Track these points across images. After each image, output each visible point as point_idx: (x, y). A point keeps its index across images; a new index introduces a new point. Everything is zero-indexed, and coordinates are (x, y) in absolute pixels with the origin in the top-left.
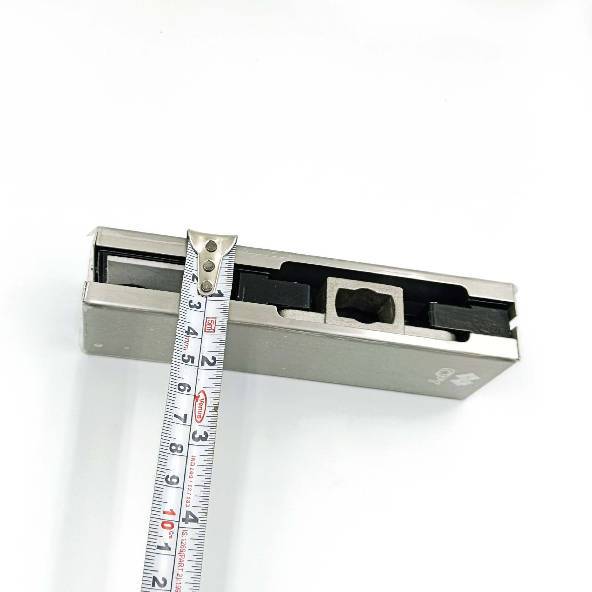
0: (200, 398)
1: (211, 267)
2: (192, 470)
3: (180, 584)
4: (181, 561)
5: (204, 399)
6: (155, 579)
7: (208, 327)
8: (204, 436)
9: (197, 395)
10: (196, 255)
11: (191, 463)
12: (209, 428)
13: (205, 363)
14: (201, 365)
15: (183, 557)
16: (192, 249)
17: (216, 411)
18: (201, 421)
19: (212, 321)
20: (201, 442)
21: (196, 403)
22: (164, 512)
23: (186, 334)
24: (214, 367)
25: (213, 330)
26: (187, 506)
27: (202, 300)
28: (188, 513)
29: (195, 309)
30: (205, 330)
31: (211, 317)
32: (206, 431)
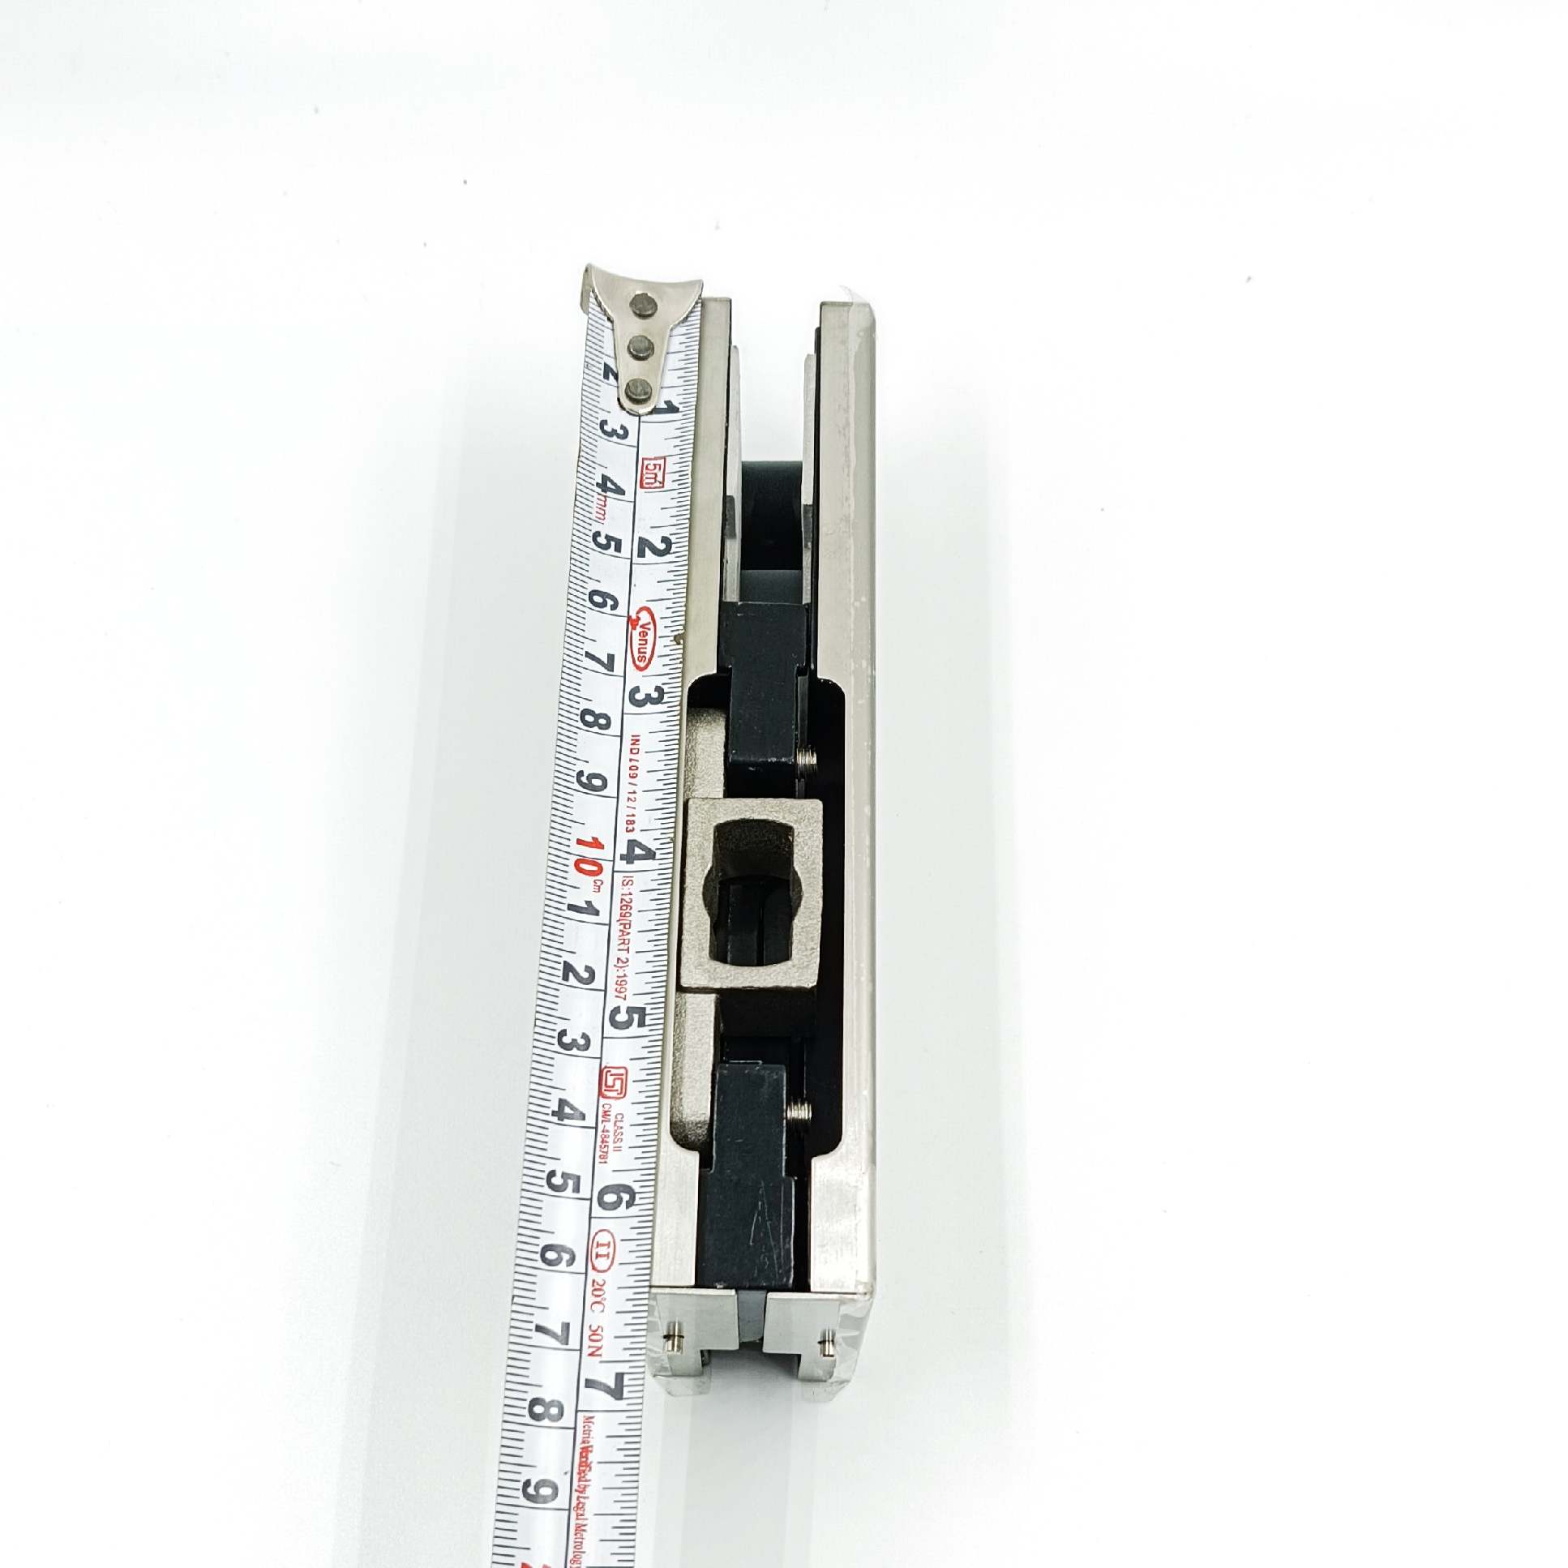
0: (641, 623)
1: (647, 350)
2: (633, 763)
3: (625, 976)
4: (623, 935)
5: (649, 623)
6: (568, 969)
7: (647, 478)
8: (655, 695)
9: (634, 617)
10: (609, 324)
11: (631, 750)
12: (665, 679)
13: (647, 551)
14: (639, 556)
15: (627, 926)
16: (598, 309)
17: (679, 644)
18: (646, 667)
19: (655, 465)
20: (649, 707)
21: (634, 632)
22: (579, 842)
23: (599, 490)
24: (668, 558)
25: (660, 483)
26: (627, 831)
27: (631, 423)
28: (632, 844)
29: (615, 438)
30: (641, 484)
31: (653, 457)
32: (660, 685)
